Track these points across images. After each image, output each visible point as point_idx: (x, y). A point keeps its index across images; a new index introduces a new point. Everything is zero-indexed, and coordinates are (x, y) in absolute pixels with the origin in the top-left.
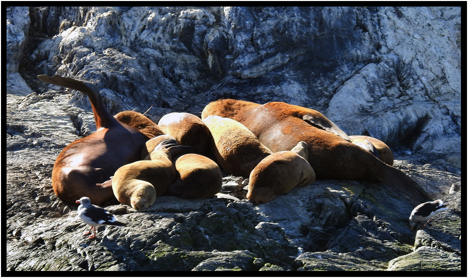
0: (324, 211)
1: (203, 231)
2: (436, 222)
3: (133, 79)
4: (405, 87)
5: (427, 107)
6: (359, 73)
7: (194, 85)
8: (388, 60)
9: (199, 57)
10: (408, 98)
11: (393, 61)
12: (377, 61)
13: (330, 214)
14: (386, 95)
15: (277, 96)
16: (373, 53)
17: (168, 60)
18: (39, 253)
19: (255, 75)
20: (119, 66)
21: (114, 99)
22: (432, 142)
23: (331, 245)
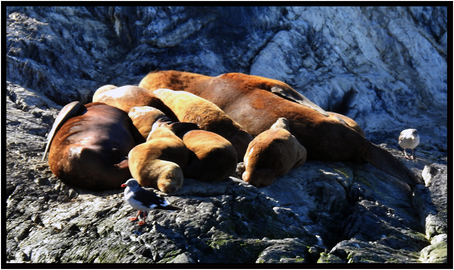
0: (326, 195)
1: (241, 217)
2: (441, 207)
3: (52, 48)
4: (320, 57)
5: (350, 80)
6: (273, 42)
7: (105, 55)
8: (299, 28)
9: (104, 22)
10: (327, 70)
11: (304, 28)
12: (287, 28)
13: (334, 198)
14: (303, 66)
15: (197, 67)
16: (281, 19)
17: (76, 26)
18: (84, 241)
19: (172, 43)
20: (35, 34)
21: (41, 70)
22: (363, 119)
23: (351, 233)
